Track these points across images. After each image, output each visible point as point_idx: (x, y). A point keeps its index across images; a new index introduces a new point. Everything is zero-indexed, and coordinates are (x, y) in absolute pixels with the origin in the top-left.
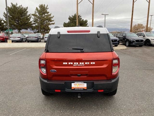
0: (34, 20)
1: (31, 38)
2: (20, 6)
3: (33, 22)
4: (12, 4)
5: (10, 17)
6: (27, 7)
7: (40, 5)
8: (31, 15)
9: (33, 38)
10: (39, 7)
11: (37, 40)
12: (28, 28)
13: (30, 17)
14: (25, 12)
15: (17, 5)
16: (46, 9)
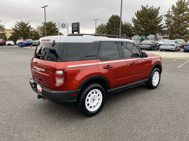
0: (167, 22)
1: (143, 45)
2: (151, 7)
3: (165, 25)
4: (142, 6)
5: (138, 22)
6: (160, 7)
7: (178, 1)
8: (163, 16)
9: (146, 45)
10: (177, 3)
11: (150, 48)
12: (157, 33)
13: (161, 19)
14: (155, 13)
15: (147, 6)
16: (187, 5)
